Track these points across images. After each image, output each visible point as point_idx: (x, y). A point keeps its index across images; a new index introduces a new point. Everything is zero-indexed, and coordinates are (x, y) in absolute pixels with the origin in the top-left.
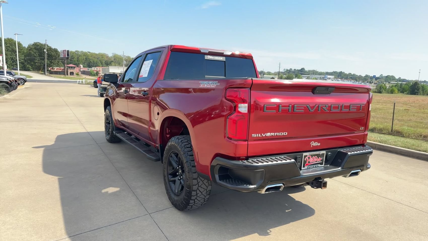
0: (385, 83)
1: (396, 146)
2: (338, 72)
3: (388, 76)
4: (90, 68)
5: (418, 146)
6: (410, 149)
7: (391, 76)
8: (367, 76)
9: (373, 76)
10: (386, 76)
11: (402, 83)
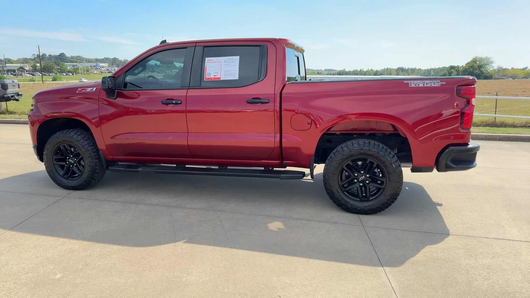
2: (111, 58)
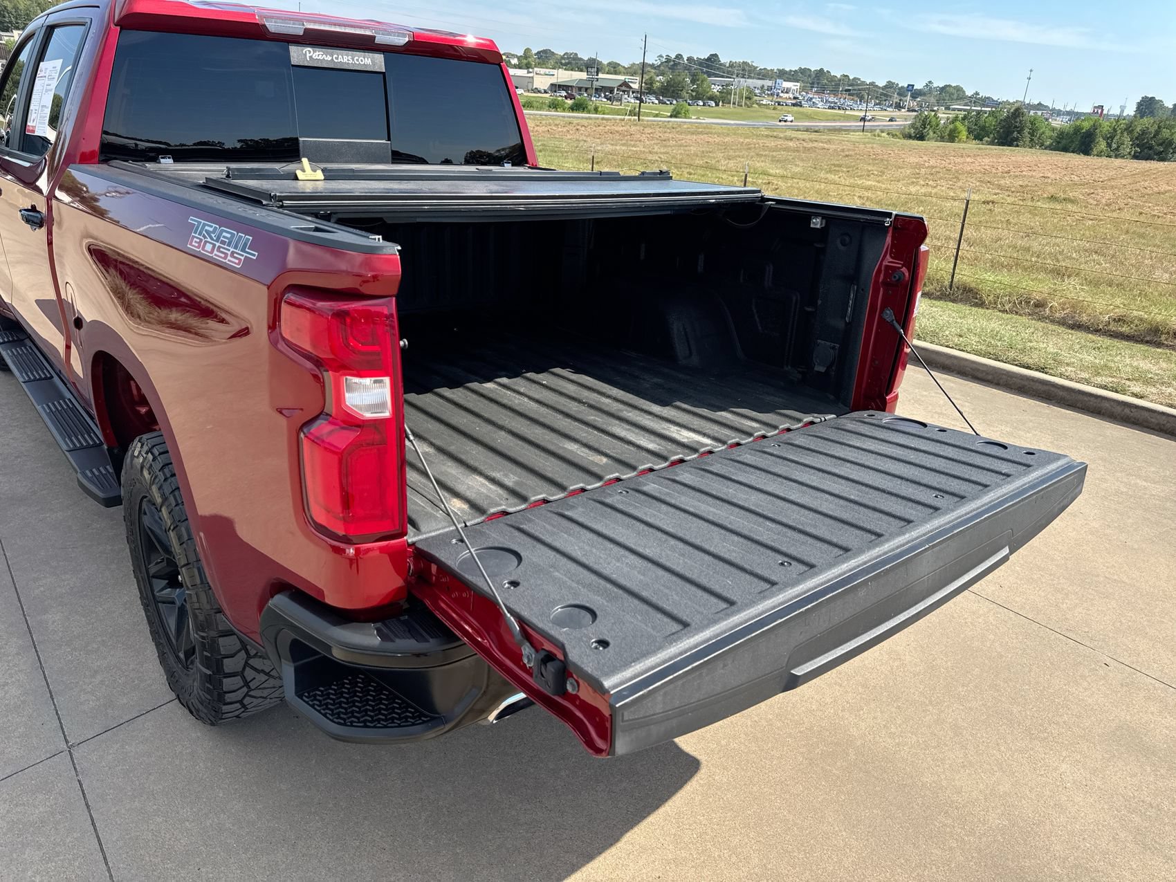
0: (935, 108)
1: (962, 350)
2: (813, 70)
3: (946, 86)
4: (7, 31)
5: (1023, 351)
6: (1002, 361)
7: (955, 87)
8: (890, 85)
9: (906, 86)
10: (941, 86)
11: (981, 111)
